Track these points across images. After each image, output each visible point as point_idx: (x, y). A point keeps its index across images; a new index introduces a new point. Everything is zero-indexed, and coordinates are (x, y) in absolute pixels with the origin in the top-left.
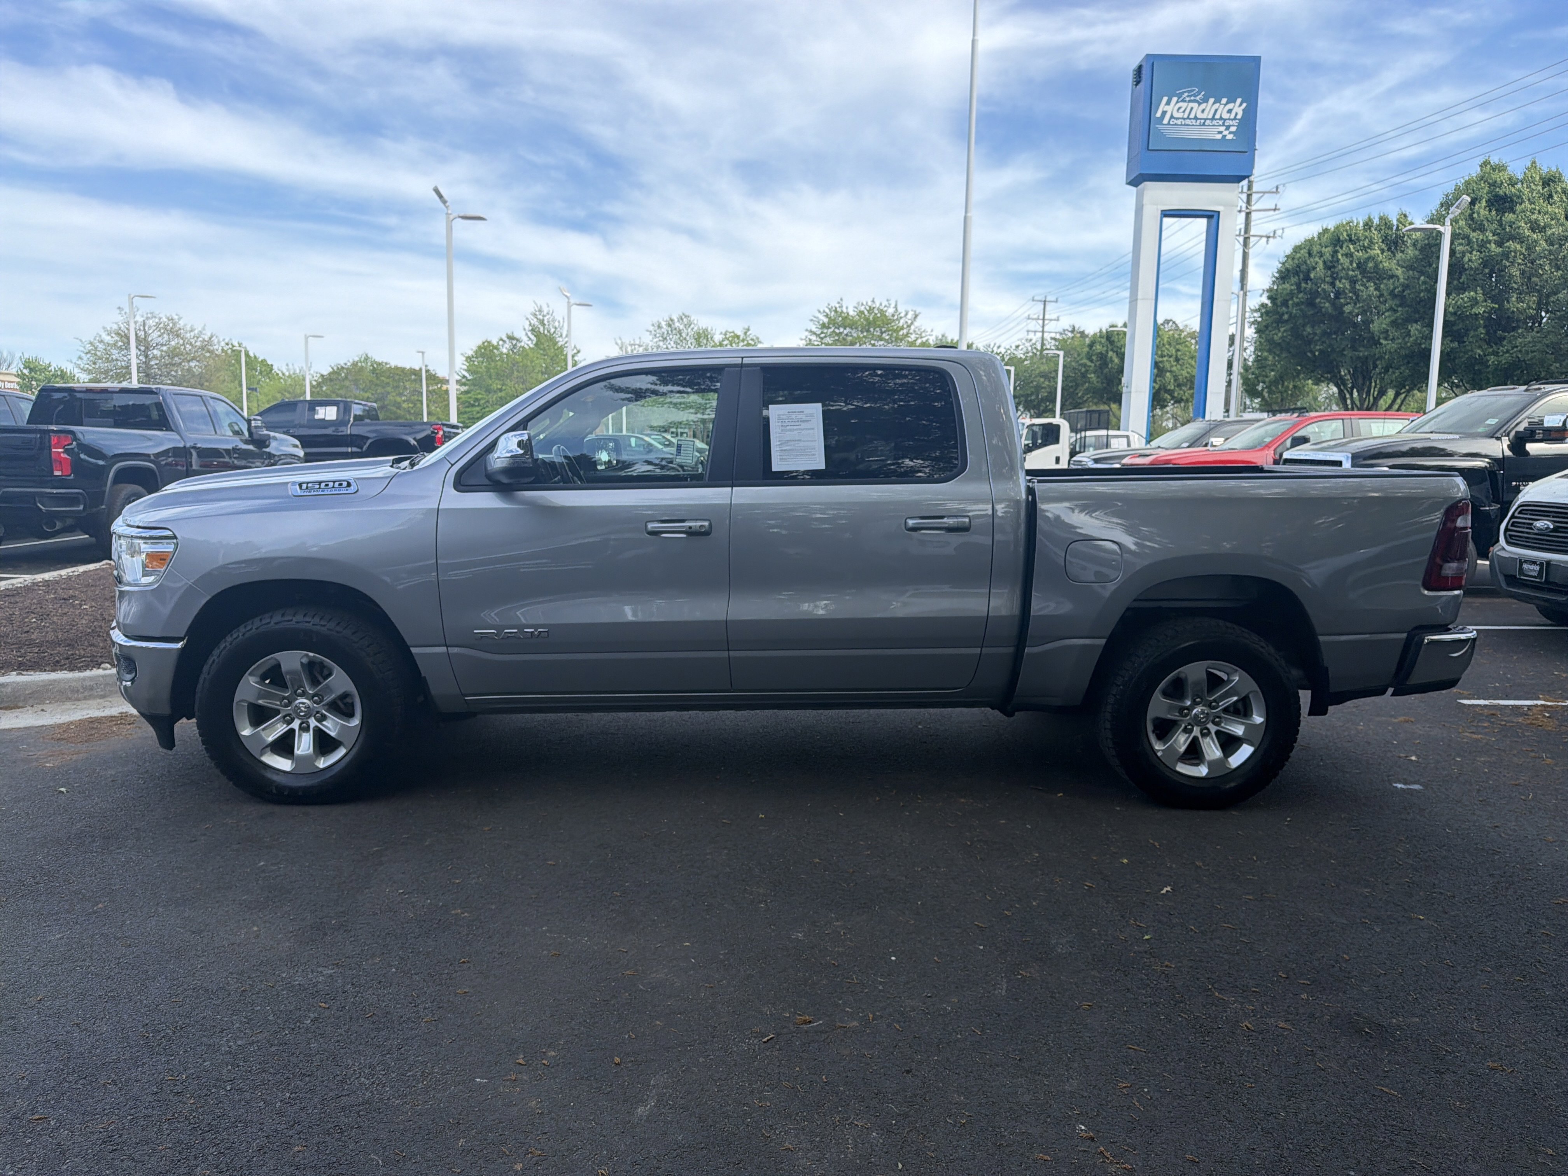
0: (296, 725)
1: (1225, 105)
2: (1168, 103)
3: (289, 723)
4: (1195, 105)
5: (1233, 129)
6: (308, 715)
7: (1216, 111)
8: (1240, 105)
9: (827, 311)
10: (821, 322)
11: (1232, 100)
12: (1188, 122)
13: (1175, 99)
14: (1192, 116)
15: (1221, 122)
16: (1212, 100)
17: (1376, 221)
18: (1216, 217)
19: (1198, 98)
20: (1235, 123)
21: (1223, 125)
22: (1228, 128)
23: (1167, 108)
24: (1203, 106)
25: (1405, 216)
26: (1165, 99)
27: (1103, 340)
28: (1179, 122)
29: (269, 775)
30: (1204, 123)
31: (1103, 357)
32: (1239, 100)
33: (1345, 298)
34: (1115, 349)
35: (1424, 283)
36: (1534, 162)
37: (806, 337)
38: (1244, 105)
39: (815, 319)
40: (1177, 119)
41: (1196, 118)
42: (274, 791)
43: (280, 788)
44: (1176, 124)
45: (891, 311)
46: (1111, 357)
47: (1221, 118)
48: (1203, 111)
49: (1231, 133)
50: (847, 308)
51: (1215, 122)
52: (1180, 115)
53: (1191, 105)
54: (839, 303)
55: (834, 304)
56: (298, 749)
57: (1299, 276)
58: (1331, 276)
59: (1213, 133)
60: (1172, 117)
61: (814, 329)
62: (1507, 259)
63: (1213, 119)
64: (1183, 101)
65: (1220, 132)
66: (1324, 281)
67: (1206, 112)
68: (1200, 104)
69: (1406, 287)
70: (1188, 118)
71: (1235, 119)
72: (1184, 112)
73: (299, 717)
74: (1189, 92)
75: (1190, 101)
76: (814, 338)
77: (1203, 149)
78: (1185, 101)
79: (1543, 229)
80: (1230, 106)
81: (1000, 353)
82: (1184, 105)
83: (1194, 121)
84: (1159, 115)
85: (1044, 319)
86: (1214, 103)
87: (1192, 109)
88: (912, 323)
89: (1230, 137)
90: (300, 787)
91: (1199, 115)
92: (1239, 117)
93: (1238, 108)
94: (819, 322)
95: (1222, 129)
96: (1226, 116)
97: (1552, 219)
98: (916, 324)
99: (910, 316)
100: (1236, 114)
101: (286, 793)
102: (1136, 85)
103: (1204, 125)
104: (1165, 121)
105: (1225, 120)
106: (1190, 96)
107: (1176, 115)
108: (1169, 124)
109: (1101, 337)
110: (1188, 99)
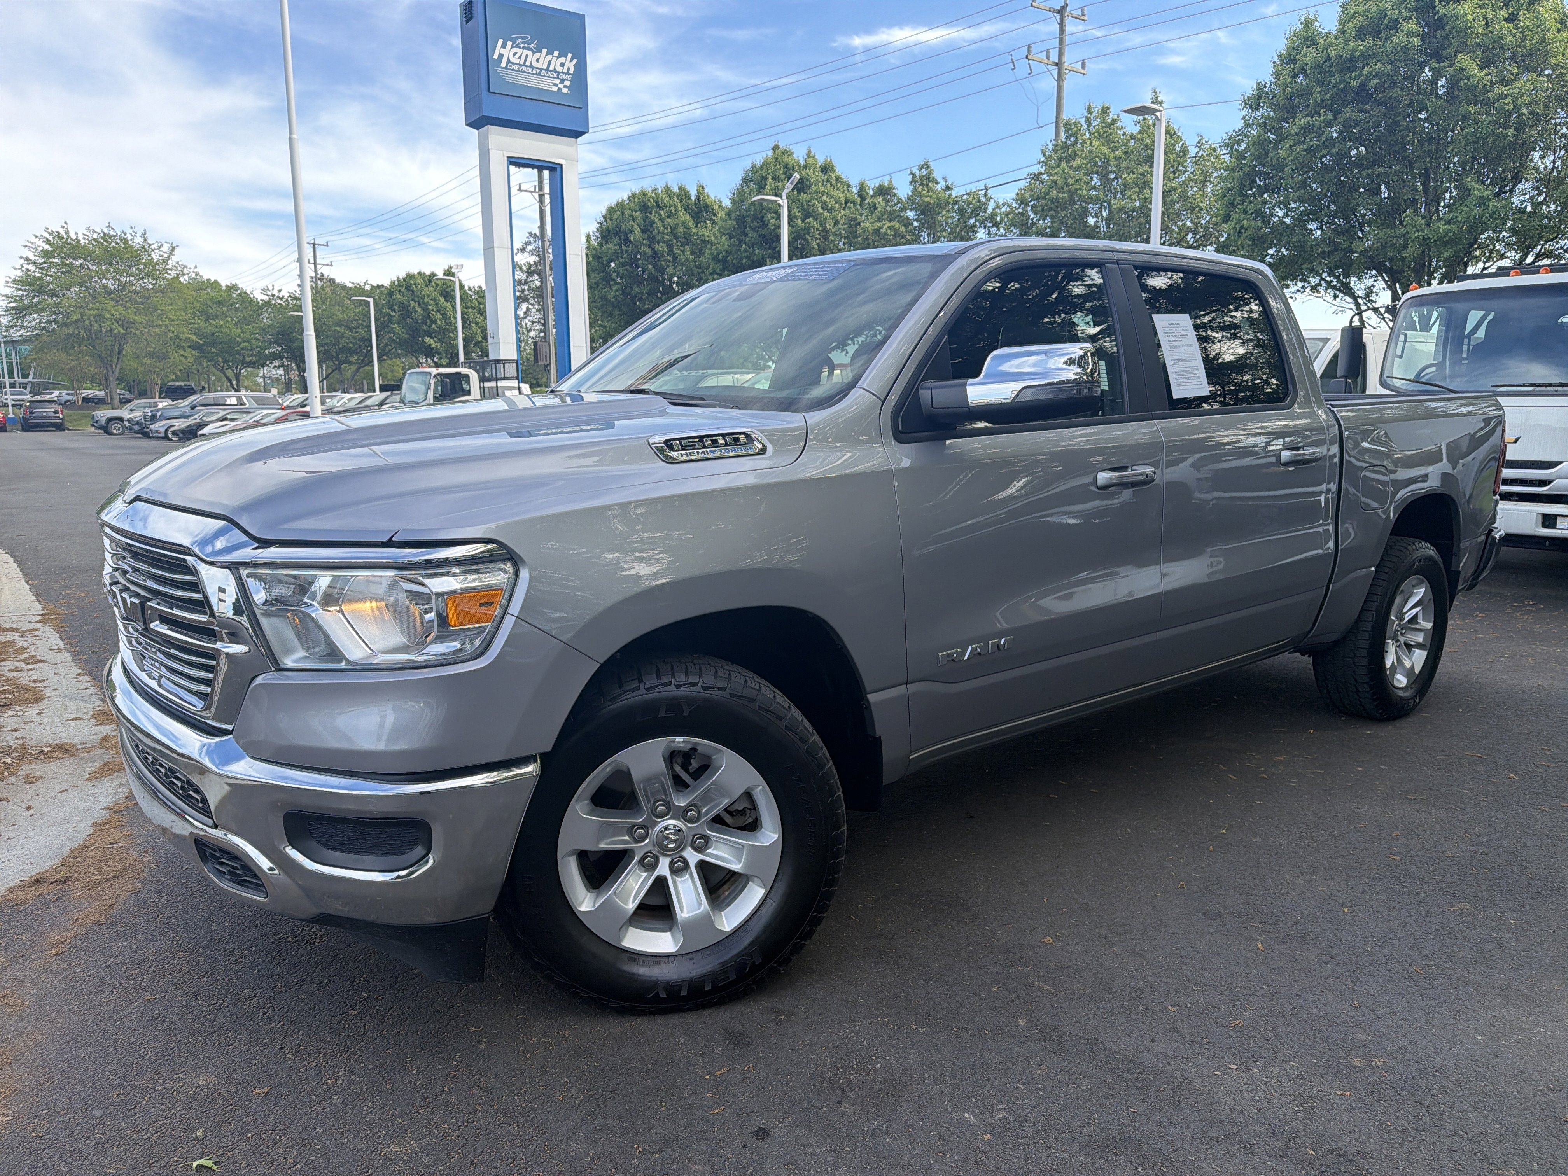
0: (663, 868)
1: (558, 58)
2: (504, 46)
3: (652, 867)
4: (530, 53)
5: (567, 83)
6: (681, 846)
7: (550, 62)
8: (571, 61)
9: (46, 235)
10: (40, 249)
11: (563, 54)
12: (525, 69)
13: (510, 44)
14: (528, 63)
15: (555, 75)
16: (545, 51)
17: (676, 189)
18: (559, 169)
19: (531, 46)
20: (567, 77)
21: (558, 78)
22: (562, 81)
23: (503, 51)
24: (537, 55)
25: (703, 188)
26: (500, 41)
27: (403, 289)
28: (516, 67)
29: (643, 971)
30: (540, 72)
31: (404, 307)
32: (570, 55)
33: (665, 261)
34: (416, 299)
35: (746, 251)
36: (809, 152)
37: (22, 266)
38: (575, 61)
39: (30, 245)
40: (514, 64)
41: (531, 66)
42: (663, 995)
43: (672, 988)
44: (513, 70)
45: (139, 240)
46: (414, 307)
47: (555, 71)
48: (538, 60)
49: (565, 87)
50: (76, 234)
51: (550, 74)
52: (517, 61)
53: (526, 52)
54: (63, 227)
55: (56, 228)
56: (682, 911)
57: (620, 237)
58: (648, 238)
59: (550, 84)
60: (509, 61)
61: (32, 257)
62: (809, 234)
63: (548, 70)
64: (518, 46)
65: (556, 85)
66: (642, 244)
67: (541, 61)
68: (534, 53)
69: (729, 253)
70: (524, 65)
71: (568, 73)
72: (520, 57)
73: (665, 851)
74: (523, 38)
75: (524, 48)
76: (32, 267)
77: (540, 99)
78: (520, 47)
79: (831, 210)
80: (562, 60)
81: (283, 297)
82: (520, 51)
83: (530, 69)
84: (496, 56)
85: (315, 263)
86: (547, 55)
87: (527, 56)
88: (169, 257)
89: (565, 91)
90: (705, 975)
91: (535, 64)
92: (571, 72)
93: (570, 65)
94: (37, 249)
95: (557, 81)
96: (559, 69)
97: (836, 203)
98: (175, 258)
99: (165, 248)
100: (569, 69)
101: (684, 993)
102: (467, 22)
103: (540, 74)
104: (503, 64)
105: (559, 73)
106: (525, 43)
107: (512, 59)
108: (506, 68)
109: (399, 285)
110: (522, 45)
